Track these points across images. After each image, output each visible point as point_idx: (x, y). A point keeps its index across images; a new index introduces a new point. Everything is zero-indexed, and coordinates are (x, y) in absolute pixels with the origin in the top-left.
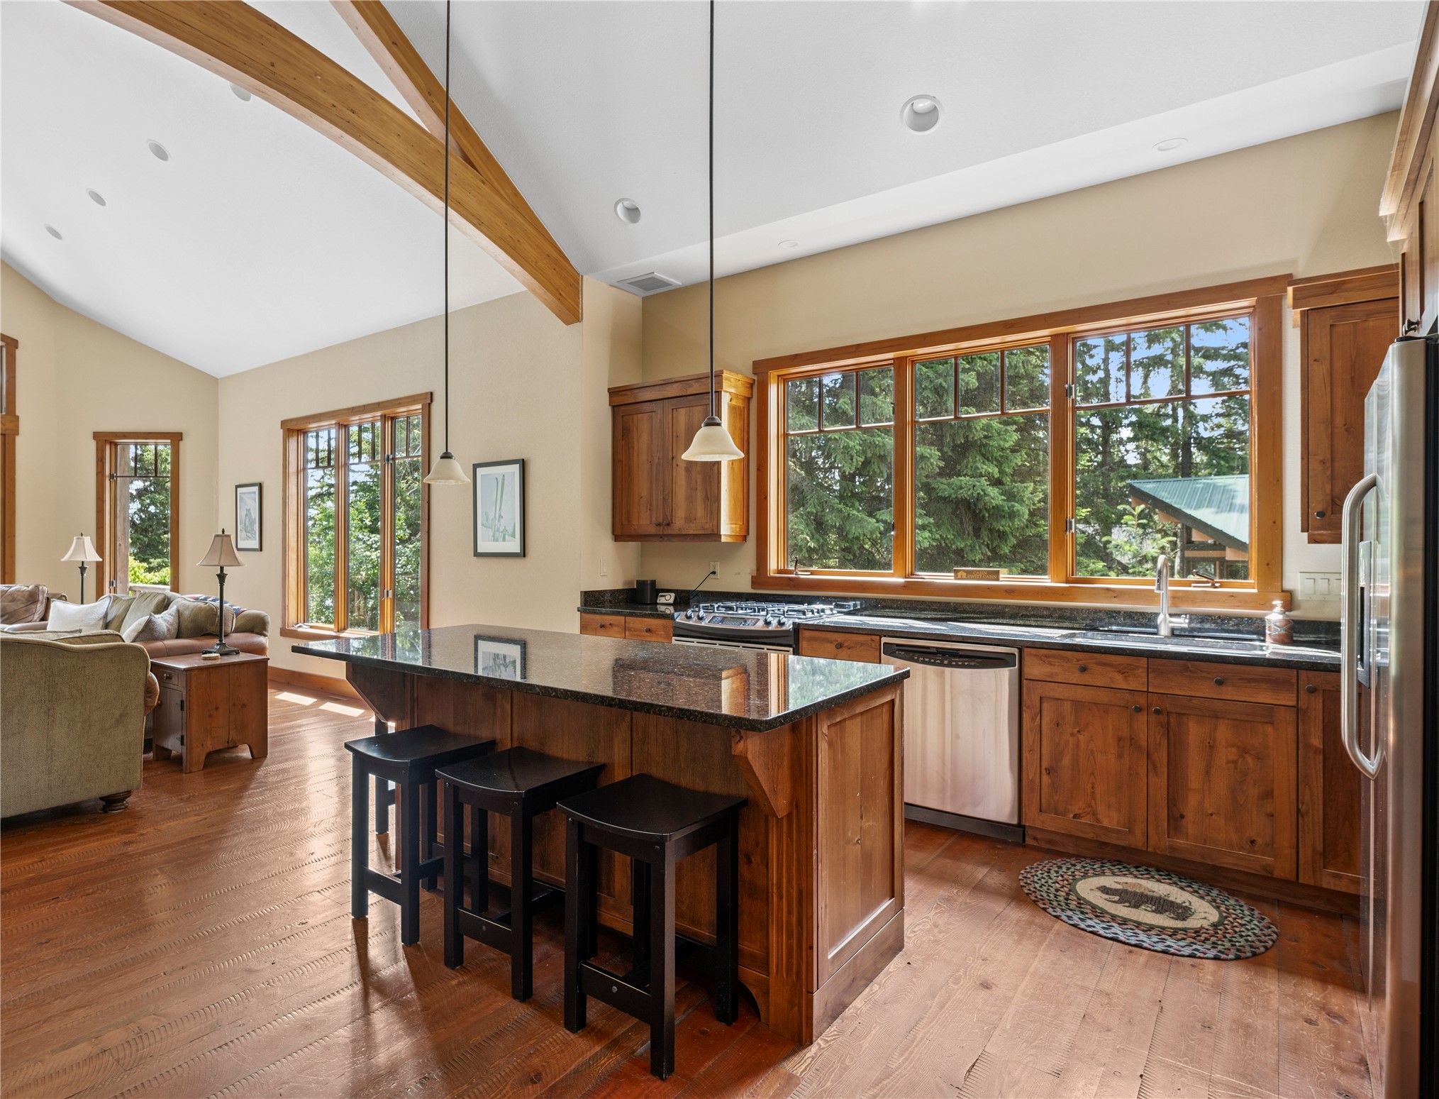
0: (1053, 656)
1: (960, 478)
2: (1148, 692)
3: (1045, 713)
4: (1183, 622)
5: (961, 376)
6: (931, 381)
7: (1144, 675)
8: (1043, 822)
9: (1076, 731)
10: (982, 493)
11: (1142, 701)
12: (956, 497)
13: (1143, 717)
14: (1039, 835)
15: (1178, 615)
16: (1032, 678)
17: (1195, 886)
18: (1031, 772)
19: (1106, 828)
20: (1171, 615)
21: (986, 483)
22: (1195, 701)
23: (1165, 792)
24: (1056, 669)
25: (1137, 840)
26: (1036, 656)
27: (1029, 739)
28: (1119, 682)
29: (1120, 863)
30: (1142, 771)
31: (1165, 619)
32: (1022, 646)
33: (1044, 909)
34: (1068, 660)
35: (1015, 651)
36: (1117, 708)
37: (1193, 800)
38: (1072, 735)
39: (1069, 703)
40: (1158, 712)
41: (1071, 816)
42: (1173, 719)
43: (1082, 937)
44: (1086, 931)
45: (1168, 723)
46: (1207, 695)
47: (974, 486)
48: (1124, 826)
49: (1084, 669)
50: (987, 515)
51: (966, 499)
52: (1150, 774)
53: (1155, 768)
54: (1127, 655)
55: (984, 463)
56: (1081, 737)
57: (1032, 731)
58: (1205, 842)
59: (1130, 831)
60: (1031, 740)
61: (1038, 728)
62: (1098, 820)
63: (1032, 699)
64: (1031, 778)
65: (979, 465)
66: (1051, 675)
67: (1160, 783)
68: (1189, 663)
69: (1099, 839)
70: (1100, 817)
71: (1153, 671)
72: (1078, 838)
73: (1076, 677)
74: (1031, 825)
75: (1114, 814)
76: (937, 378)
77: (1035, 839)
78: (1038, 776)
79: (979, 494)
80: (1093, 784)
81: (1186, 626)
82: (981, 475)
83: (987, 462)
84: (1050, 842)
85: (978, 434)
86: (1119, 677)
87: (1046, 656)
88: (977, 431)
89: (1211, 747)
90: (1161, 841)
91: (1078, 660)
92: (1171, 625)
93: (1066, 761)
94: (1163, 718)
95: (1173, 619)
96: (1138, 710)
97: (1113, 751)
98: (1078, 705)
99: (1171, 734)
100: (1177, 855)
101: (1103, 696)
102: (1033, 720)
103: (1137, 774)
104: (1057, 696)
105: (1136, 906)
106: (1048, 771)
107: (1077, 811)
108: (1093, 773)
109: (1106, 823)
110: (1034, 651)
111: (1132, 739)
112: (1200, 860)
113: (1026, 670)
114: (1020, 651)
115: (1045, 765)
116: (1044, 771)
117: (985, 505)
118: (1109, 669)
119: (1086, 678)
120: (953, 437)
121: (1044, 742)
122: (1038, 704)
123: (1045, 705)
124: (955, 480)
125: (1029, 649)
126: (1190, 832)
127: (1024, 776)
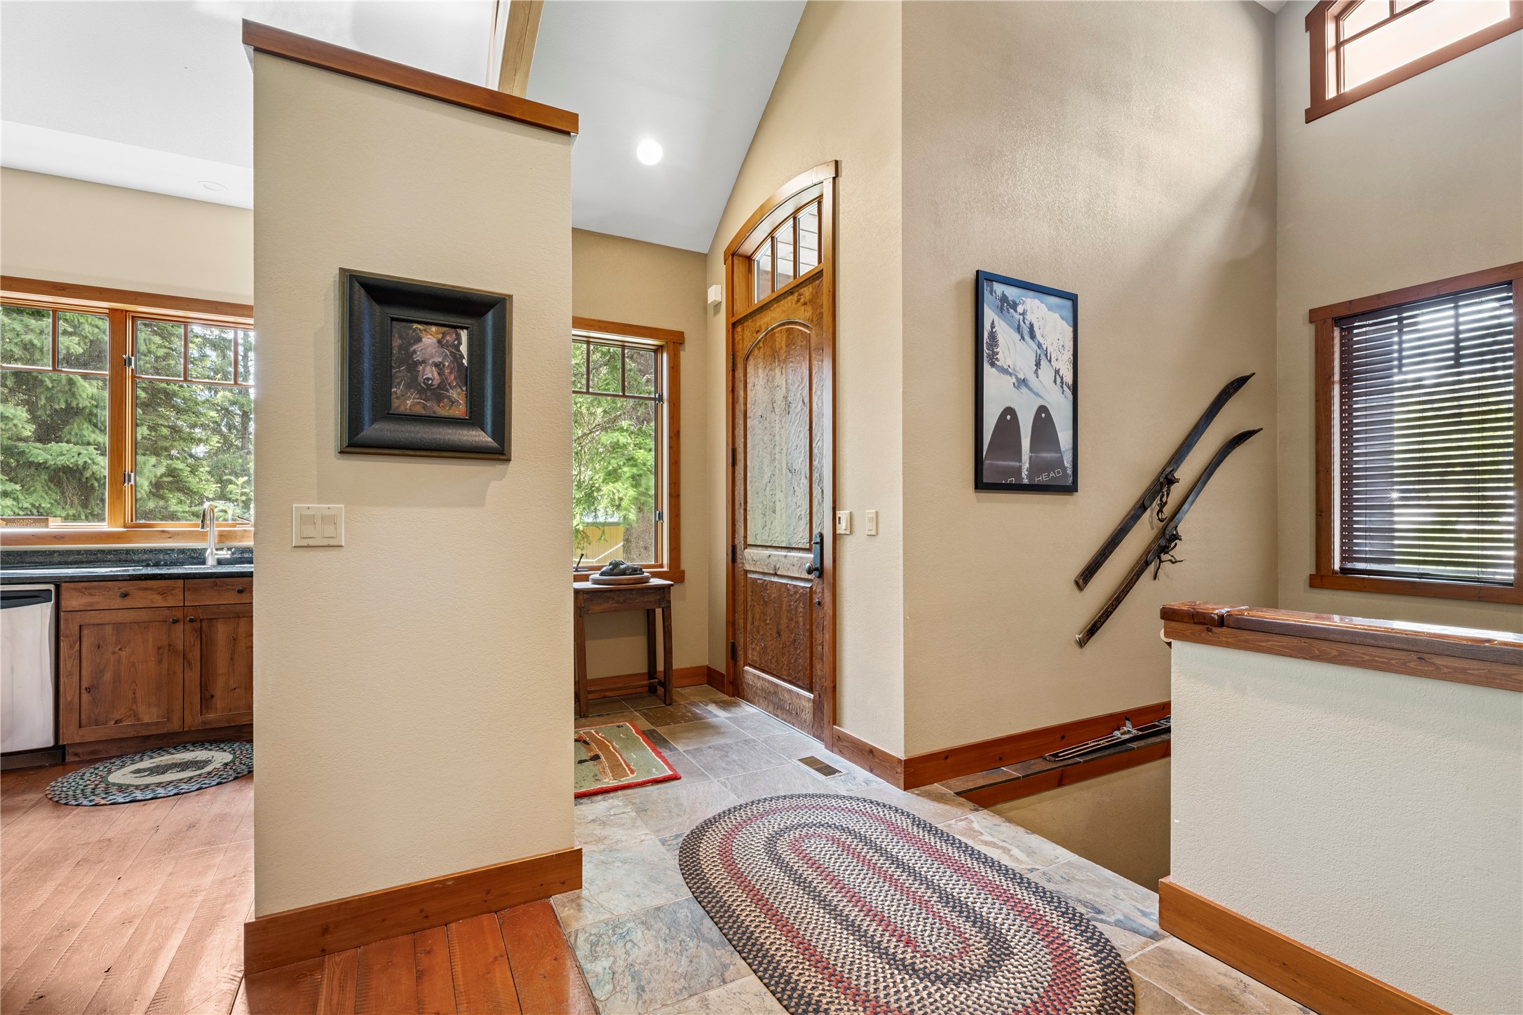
0: (94, 588)
1: (60, 444)
2: (184, 606)
3: (84, 639)
4: (225, 554)
5: (62, 339)
6: (18, 335)
7: (181, 593)
8: (82, 736)
9: (117, 649)
10: (90, 462)
11: (179, 614)
12: (55, 464)
13: (180, 627)
14: (79, 750)
15: (222, 549)
16: (70, 609)
17: (222, 746)
18: (69, 694)
19: (148, 724)
20: (217, 550)
21: (95, 452)
22: (222, 608)
23: (199, 682)
24: (96, 599)
25: (175, 725)
26: (75, 589)
27: (67, 665)
28: (159, 601)
29: (160, 749)
30: (179, 670)
31: (212, 552)
32: (58, 582)
33: (66, 804)
34: (110, 589)
35: (52, 587)
36: (156, 623)
37: (220, 682)
38: (114, 653)
39: (110, 626)
40: (191, 621)
41: (113, 722)
42: (205, 624)
43: (101, 810)
44: (106, 805)
45: (201, 628)
46: (232, 602)
47: (79, 454)
48: (163, 717)
49: (125, 595)
50: (96, 484)
51: (68, 466)
52: (186, 670)
53: (190, 664)
54: (166, 579)
55: (93, 432)
56: (123, 653)
57: (70, 657)
58: (230, 710)
59: (168, 718)
60: (69, 666)
61: (78, 654)
62: (139, 719)
63: (70, 628)
64: (69, 699)
65: (86, 433)
66: (92, 604)
67: (194, 675)
68: (217, 580)
69: (140, 735)
70: (141, 716)
71: (189, 590)
72: (121, 739)
73: (118, 603)
74: (70, 742)
75: (154, 710)
76: (26, 333)
77: (76, 754)
78: (77, 695)
79: (85, 462)
80: (134, 690)
81: (229, 556)
82: (89, 444)
83: (97, 431)
84: (92, 753)
85: (84, 403)
86: (158, 598)
87: (86, 589)
88: (83, 399)
89: (234, 639)
90: (195, 720)
91: (119, 588)
92: (216, 556)
93: (108, 676)
94: (197, 625)
95: (219, 552)
96: (176, 622)
97: (153, 659)
98: (118, 626)
99: (204, 635)
100: (208, 727)
101: (144, 616)
102: (72, 647)
103: (175, 673)
104: (98, 621)
105: (163, 773)
106: (88, 690)
107: (118, 717)
108: (134, 682)
109: (146, 719)
110: (72, 585)
111: (170, 645)
112: (227, 725)
113: (63, 603)
114: (58, 587)
115: (84, 685)
116: (83, 691)
117: (93, 473)
118: (149, 592)
119: (128, 603)
120: (50, 399)
121: (84, 664)
122: (78, 633)
123: (85, 632)
124: (53, 446)
125: (67, 584)
126: (218, 706)
127: (62, 700)
